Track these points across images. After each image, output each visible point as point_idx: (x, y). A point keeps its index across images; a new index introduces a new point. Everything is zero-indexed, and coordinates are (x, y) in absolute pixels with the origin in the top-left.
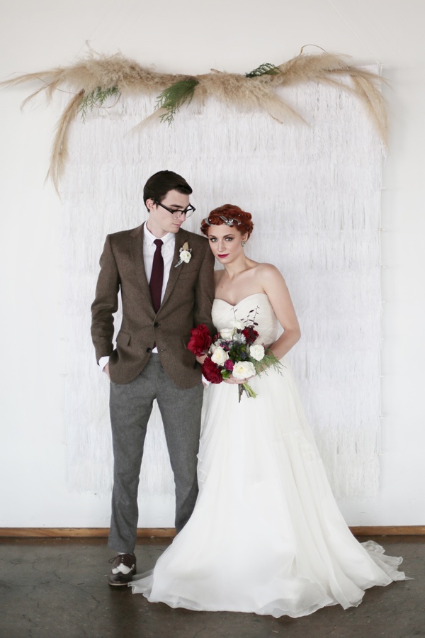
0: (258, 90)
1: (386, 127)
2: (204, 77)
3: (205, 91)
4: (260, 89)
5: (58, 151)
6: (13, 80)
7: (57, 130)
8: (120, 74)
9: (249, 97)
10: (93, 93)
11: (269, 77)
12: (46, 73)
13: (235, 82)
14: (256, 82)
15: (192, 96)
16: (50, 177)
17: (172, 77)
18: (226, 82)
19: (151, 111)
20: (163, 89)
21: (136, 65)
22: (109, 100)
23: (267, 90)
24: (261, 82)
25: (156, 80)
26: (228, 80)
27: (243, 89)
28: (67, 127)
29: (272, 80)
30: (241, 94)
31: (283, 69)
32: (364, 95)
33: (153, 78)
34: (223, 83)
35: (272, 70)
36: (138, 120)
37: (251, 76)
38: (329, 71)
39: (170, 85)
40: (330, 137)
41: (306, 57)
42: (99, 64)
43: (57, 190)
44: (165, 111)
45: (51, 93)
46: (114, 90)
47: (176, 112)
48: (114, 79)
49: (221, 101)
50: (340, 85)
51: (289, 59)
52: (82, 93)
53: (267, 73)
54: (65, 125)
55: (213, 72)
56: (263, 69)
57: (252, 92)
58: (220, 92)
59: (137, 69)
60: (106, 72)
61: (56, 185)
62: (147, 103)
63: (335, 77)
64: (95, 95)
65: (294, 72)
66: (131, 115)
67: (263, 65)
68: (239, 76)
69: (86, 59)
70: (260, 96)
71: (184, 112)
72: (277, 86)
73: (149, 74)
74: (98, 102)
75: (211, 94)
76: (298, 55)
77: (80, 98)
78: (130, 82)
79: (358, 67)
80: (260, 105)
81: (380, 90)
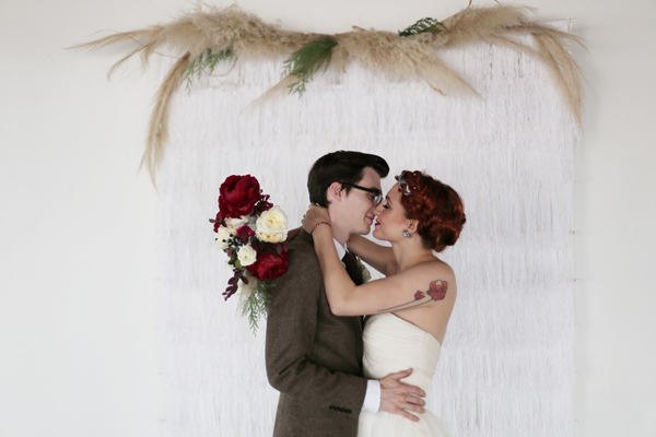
0: (415, 52)
1: (579, 101)
2: (345, 36)
3: (346, 54)
4: (418, 51)
5: (156, 131)
6: (99, 42)
7: (154, 105)
8: (236, 31)
9: (404, 61)
10: (201, 57)
11: (430, 34)
12: (141, 32)
13: (385, 42)
14: (414, 42)
15: (329, 61)
16: (144, 165)
17: (303, 37)
18: (374, 43)
19: (276, 80)
20: (291, 51)
21: (258, 20)
22: (222, 67)
23: (428, 51)
24: (420, 41)
25: (283, 40)
26: (377, 40)
27: (395, 51)
28: (167, 101)
29: (434, 40)
30: (393, 57)
31: (448, 25)
32: (550, 59)
33: (278, 37)
34: (370, 43)
35: (433, 26)
36: (259, 92)
37: (406, 34)
38: (508, 28)
39: (301, 46)
40: (507, 113)
41: (477, 10)
42: (209, 18)
43: (154, 182)
44: (295, 80)
45: (147, 57)
46: (228, 52)
47: (309, 80)
48: (228, 37)
49: (366, 66)
50: (520, 46)
51: (455, 13)
52: (186, 58)
53: (426, 30)
54: (165, 98)
55: (355, 30)
56: (422, 26)
57: (407, 55)
58: (365, 55)
59: (258, 25)
60: (218, 28)
61: (152, 175)
62: (272, 68)
63: (514, 36)
64: (204, 59)
65: (462, 29)
66: (249, 85)
67: (421, 21)
68: (391, 34)
69: (193, 12)
70: (418, 60)
71: (319, 82)
72: (439, 48)
73: (273, 31)
74: (207, 69)
75: (354, 57)
76: (465, 7)
77: (185, 63)
78: (249, 41)
79: (542, 24)
80: (418, 72)
81: (570, 52)
